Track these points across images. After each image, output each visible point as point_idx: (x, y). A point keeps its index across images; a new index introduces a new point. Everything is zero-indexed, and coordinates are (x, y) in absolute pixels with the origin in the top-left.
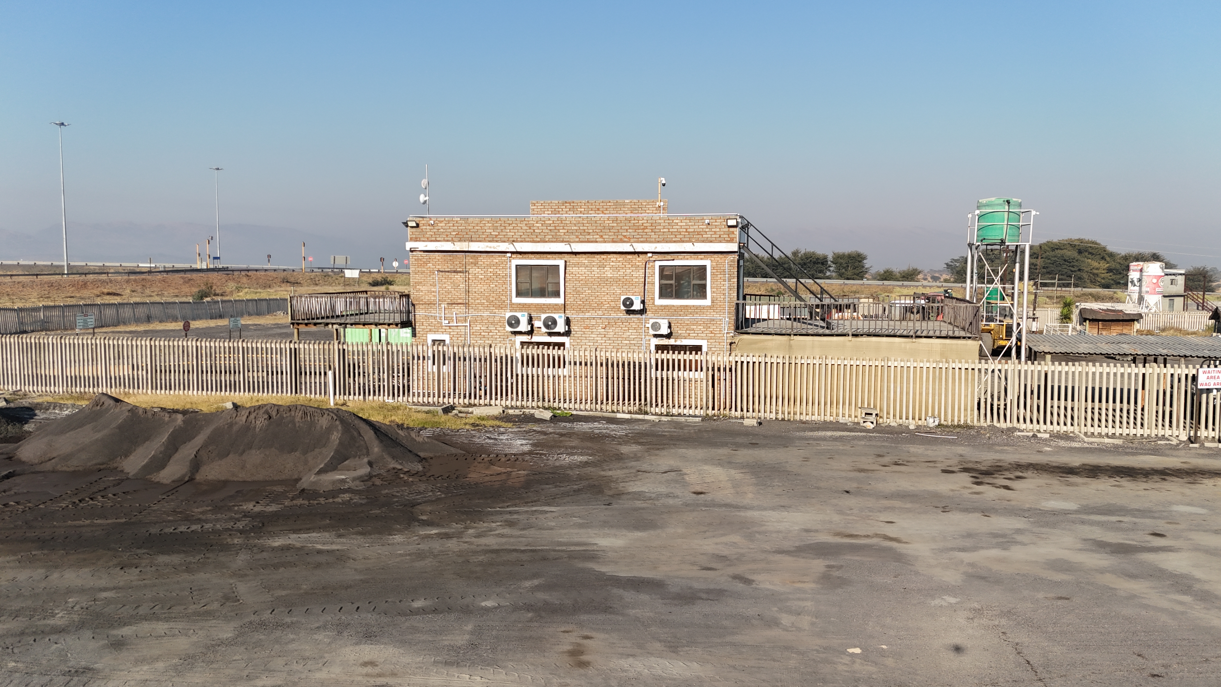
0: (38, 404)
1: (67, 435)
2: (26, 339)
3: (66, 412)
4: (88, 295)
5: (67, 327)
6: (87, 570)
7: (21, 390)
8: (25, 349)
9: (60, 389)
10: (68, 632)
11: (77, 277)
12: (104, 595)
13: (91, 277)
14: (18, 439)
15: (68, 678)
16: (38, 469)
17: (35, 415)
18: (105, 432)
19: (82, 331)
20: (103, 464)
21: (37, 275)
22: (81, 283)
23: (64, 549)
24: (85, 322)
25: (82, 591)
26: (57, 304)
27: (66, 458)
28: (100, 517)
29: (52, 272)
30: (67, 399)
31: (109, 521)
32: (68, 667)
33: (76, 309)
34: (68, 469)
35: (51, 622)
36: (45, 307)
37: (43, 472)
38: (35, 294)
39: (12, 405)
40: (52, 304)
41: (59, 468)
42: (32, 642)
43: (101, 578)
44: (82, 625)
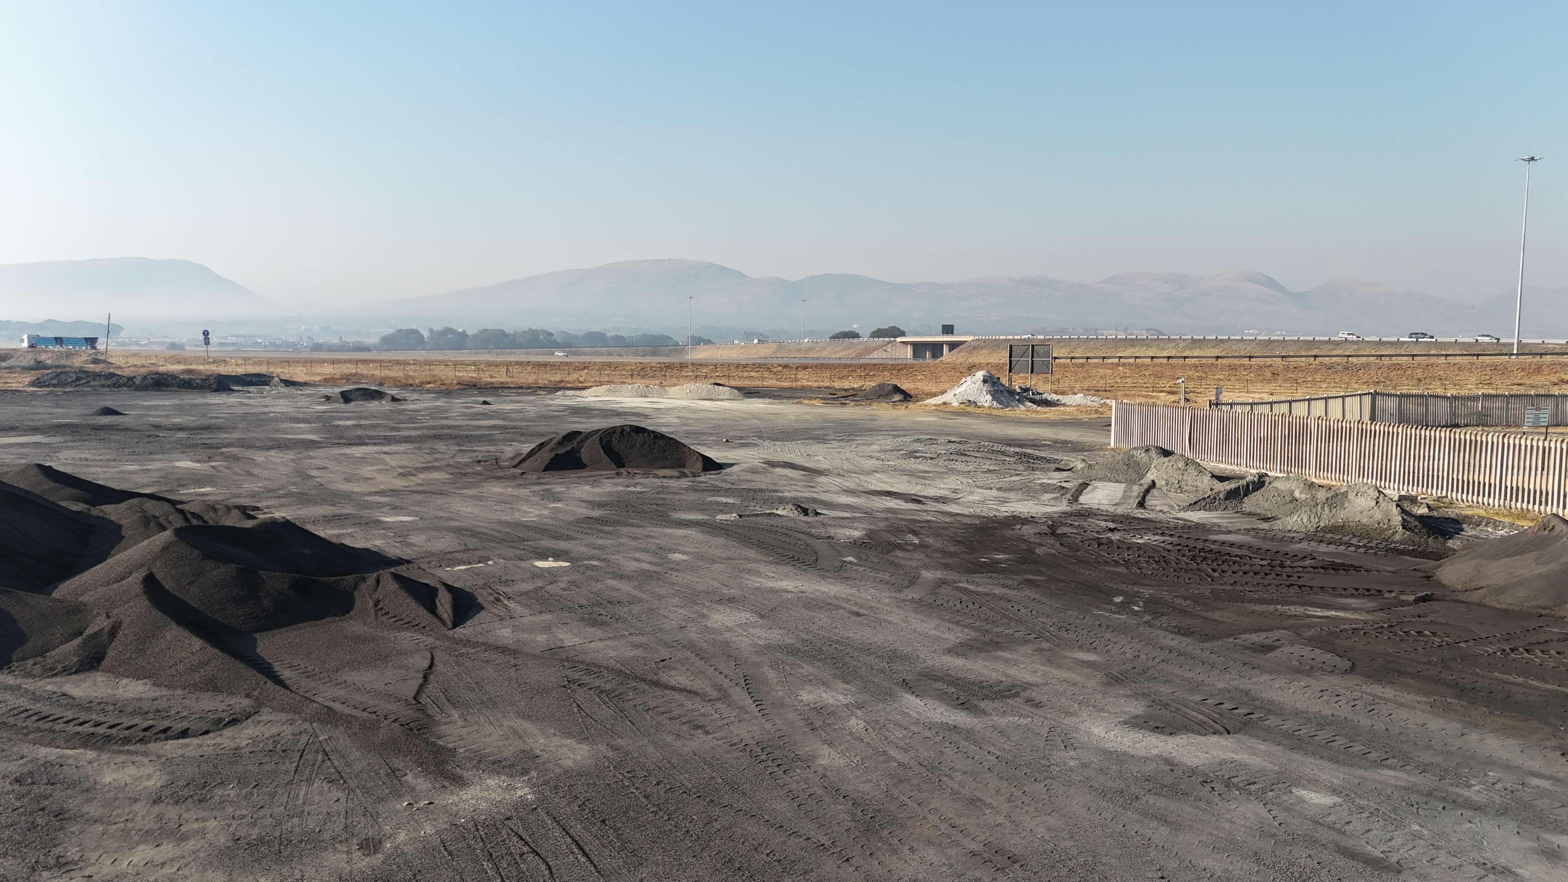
0: (1466, 516)
1: (1502, 561)
2: (1459, 434)
3: (1502, 532)
4: (1542, 383)
5: (1510, 423)
6: (1514, 742)
7: (1446, 497)
8: (1458, 447)
9: (1495, 502)
10: (1486, 814)
11: (1529, 358)
12: (1536, 782)
13: (1548, 358)
14: (1440, 556)
15: (1483, 872)
16: (1461, 597)
17: (1462, 530)
18: (1553, 566)
19: (1531, 430)
20: (1545, 608)
21: (1478, 355)
22: (1533, 366)
23: (1488, 707)
24: (1537, 417)
25: (1507, 767)
26: (1500, 392)
27: (1498, 591)
28: (1537, 677)
29: (1498, 352)
30: (1504, 516)
31: (1549, 687)
32: (1483, 858)
33: (1524, 401)
34: (1499, 606)
35: (1466, 793)
36: (1485, 396)
37: (1468, 603)
38: (1474, 379)
39: (1435, 514)
40: (1493, 392)
41: (1487, 601)
42: (1440, 809)
43: (1533, 759)
44: (1503, 811)
